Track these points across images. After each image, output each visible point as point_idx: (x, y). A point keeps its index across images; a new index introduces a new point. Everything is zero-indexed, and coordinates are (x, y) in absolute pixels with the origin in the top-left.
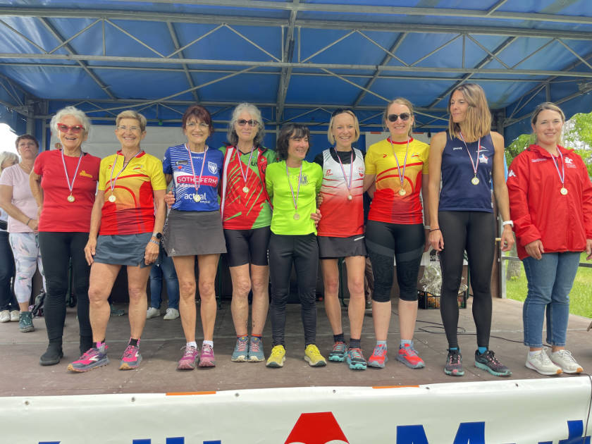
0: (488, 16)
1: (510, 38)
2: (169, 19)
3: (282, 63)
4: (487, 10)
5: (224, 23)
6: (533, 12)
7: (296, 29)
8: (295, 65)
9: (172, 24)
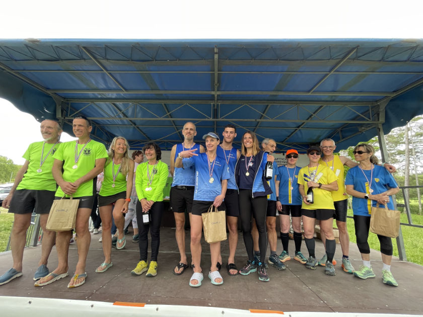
0: (310, 94)
1: (321, 106)
2: (163, 102)
3: (211, 119)
4: (309, 91)
5: (186, 103)
6: (334, 91)
7: (218, 105)
8: (217, 120)
9: (165, 104)
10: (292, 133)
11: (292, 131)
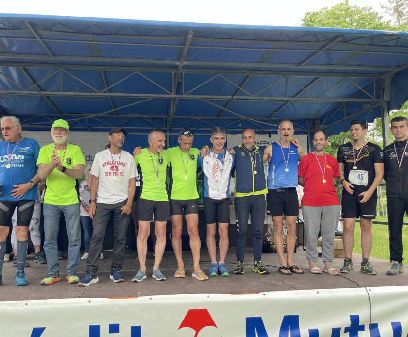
0: (300, 67)
1: (316, 79)
2: (102, 69)
3: (173, 95)
5: (137, 71)
6: (329, 64)
7: (182, 74)
8: (181, 96)
9: (104, 72)
10: (282, 106)
11: (282, 104)
